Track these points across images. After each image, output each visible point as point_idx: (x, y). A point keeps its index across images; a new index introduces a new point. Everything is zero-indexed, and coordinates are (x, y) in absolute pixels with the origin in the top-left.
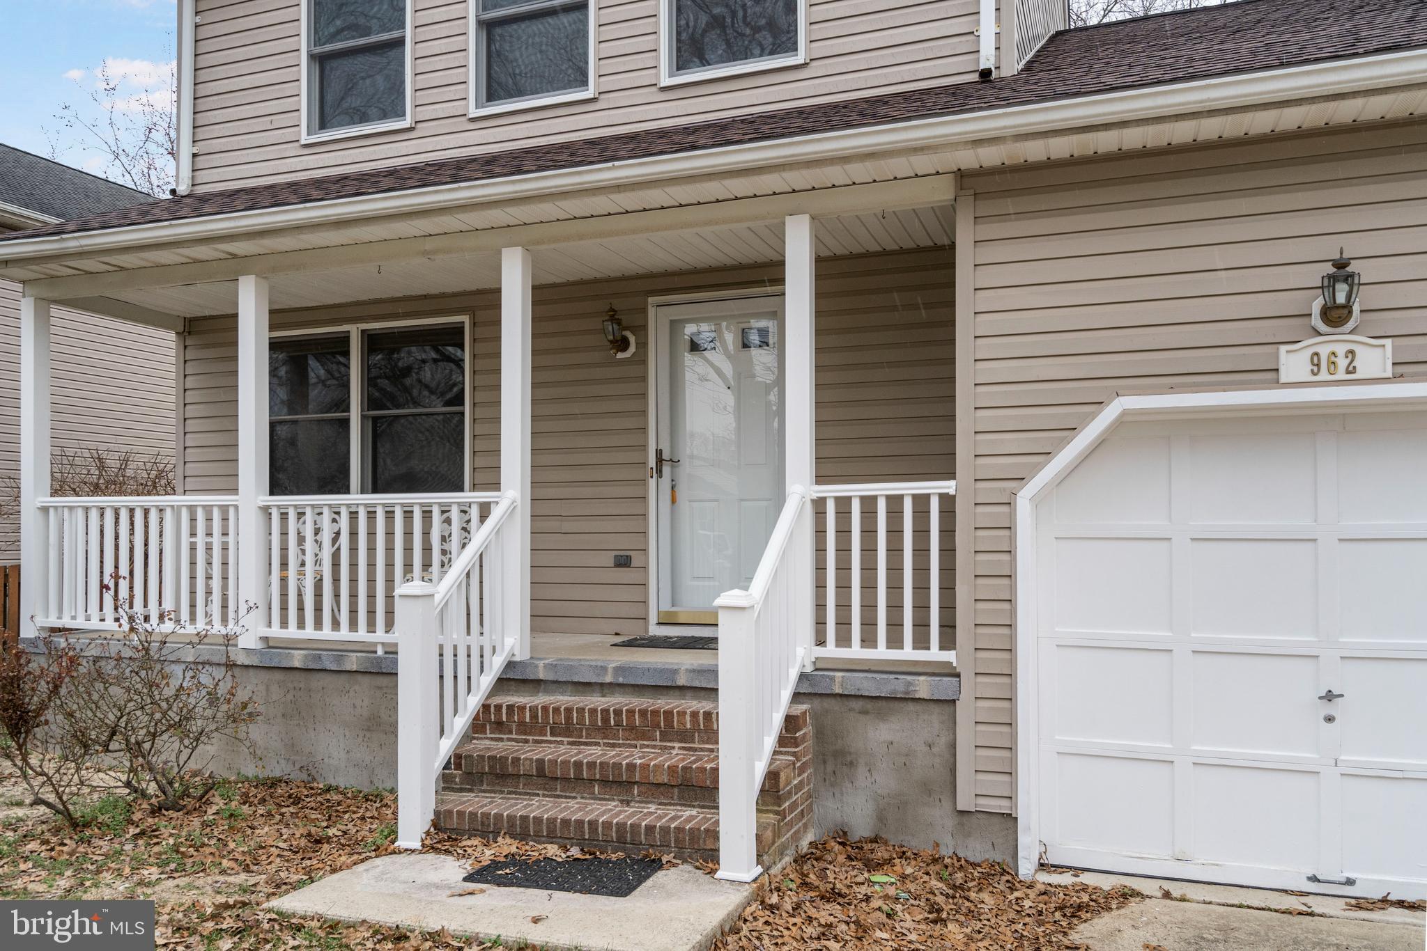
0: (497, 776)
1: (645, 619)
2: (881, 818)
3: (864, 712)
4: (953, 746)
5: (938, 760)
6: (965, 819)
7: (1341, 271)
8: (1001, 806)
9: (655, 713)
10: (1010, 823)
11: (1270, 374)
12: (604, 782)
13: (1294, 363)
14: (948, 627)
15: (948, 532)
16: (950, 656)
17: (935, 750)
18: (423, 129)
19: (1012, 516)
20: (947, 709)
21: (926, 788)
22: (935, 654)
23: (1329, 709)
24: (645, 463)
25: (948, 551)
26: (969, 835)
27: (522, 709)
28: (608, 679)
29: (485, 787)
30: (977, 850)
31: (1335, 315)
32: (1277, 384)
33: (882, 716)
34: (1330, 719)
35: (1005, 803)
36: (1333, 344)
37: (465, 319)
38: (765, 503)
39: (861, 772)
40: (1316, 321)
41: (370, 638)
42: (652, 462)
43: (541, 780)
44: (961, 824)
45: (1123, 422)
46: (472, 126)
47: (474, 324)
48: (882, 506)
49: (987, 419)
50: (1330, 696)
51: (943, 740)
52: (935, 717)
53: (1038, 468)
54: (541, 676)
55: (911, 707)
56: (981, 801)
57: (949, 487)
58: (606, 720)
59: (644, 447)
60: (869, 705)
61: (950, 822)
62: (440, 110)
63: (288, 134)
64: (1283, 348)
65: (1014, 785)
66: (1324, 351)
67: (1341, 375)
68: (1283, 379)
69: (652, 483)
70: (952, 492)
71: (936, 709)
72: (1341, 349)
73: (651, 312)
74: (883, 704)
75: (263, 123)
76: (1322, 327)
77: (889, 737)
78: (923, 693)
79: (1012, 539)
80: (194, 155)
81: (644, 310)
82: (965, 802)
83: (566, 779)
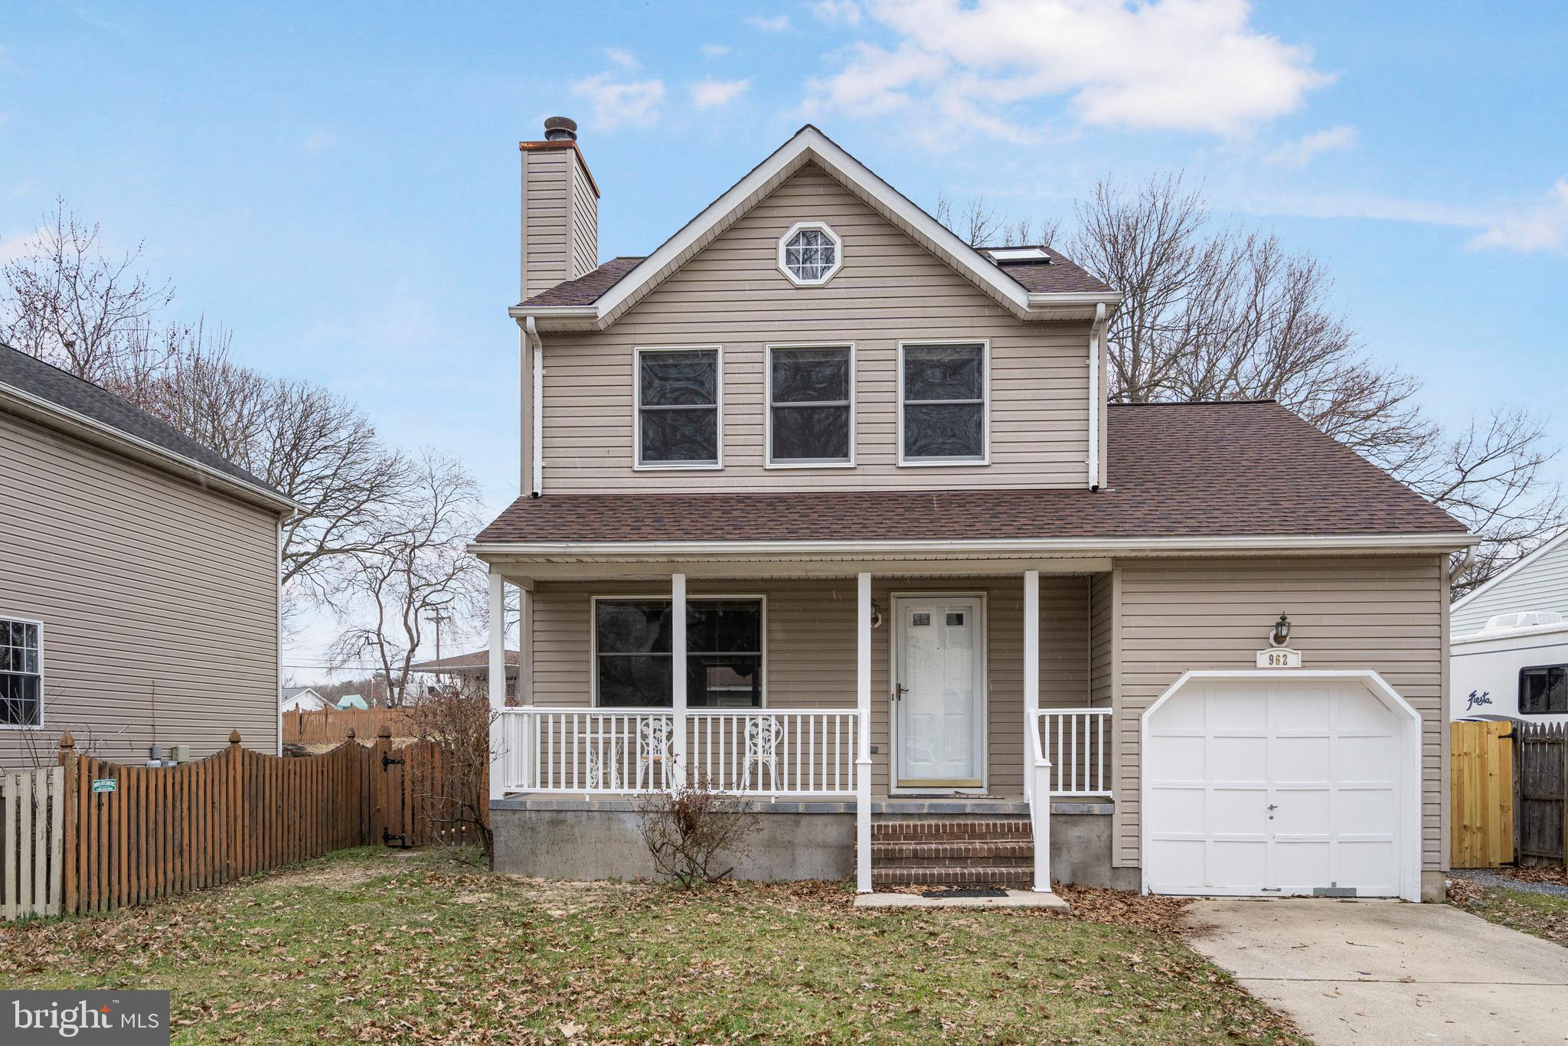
0: (889, 859)
1: (888, 785)
2: (1074, 874)
3: (1066, 822)
4: (1111, 837)
5: (1103, 844)
6: (1116, 871)
7: (1283, 621)
8: (1134, 864)
9: (966, 825)
10: (1138, 872)
11: (1253, 664)
12: (952, 858)
13: (1262, 659)
14: (1108, 778)
15: (1108, 732)
16: (1109, 793)
17: (1102, 839)
18: (729, 471)
19: (1140, 725)
20: (1108, 818)
21: (1097, 858)
22: (1101, 792)
23: (1271, 813)
24: (888, 692)
25: (1108, 743)
26: (1118, 879)
27: (887, 827)
28: (925, 811)
29: (881, 866)
30: (1122, 886)
31: (1279, 639)
32: (1255, 668)
33: (1075, 824)
34: (1271, 818)
35: (1136, 862)
36: (1278, 651)
37: (764, 597)
38: (960, 717)
39: (1065, 851)
40: (1272, 641)
41: (766, 793)
42: (893, 690)
43: (915, 860)
44: (1114, 874)
45: (1192, 682)
46: (767, 474)
47: (769, 601)
48: (1061, 720)
49: (1128, 679)
50: (1272, 808)
51: (1106, 835)
52: (1102, 822)
53: (1151, 703)
54: (884, 811)
55: (1090, 819)
56: (1125, 862)
57: (1109, 711)
58: (937, 830)
59: (888, 682)
60: (1068, 819)
61: (1109, 874)
62: (743, 461)
63: (624, 462)
64: (1259, 652)
65: (1140, 854)
66: (1275, 655)
67: (1281, 665)
68: (1258, 666)
69: (893, 704)
70: (1111, 713)
71: (1102, 819)
72: (1281, 654)
73: (893, 601)
74: (1075, 818)
75: (603, 452)
76: (1274, 644)
77: (1079, 834)
78: (1096, 812)
79: (1139, 737)
80: (543, 467)
81: (888, 599)
82: (1117, 862)
83: (930, 858)
